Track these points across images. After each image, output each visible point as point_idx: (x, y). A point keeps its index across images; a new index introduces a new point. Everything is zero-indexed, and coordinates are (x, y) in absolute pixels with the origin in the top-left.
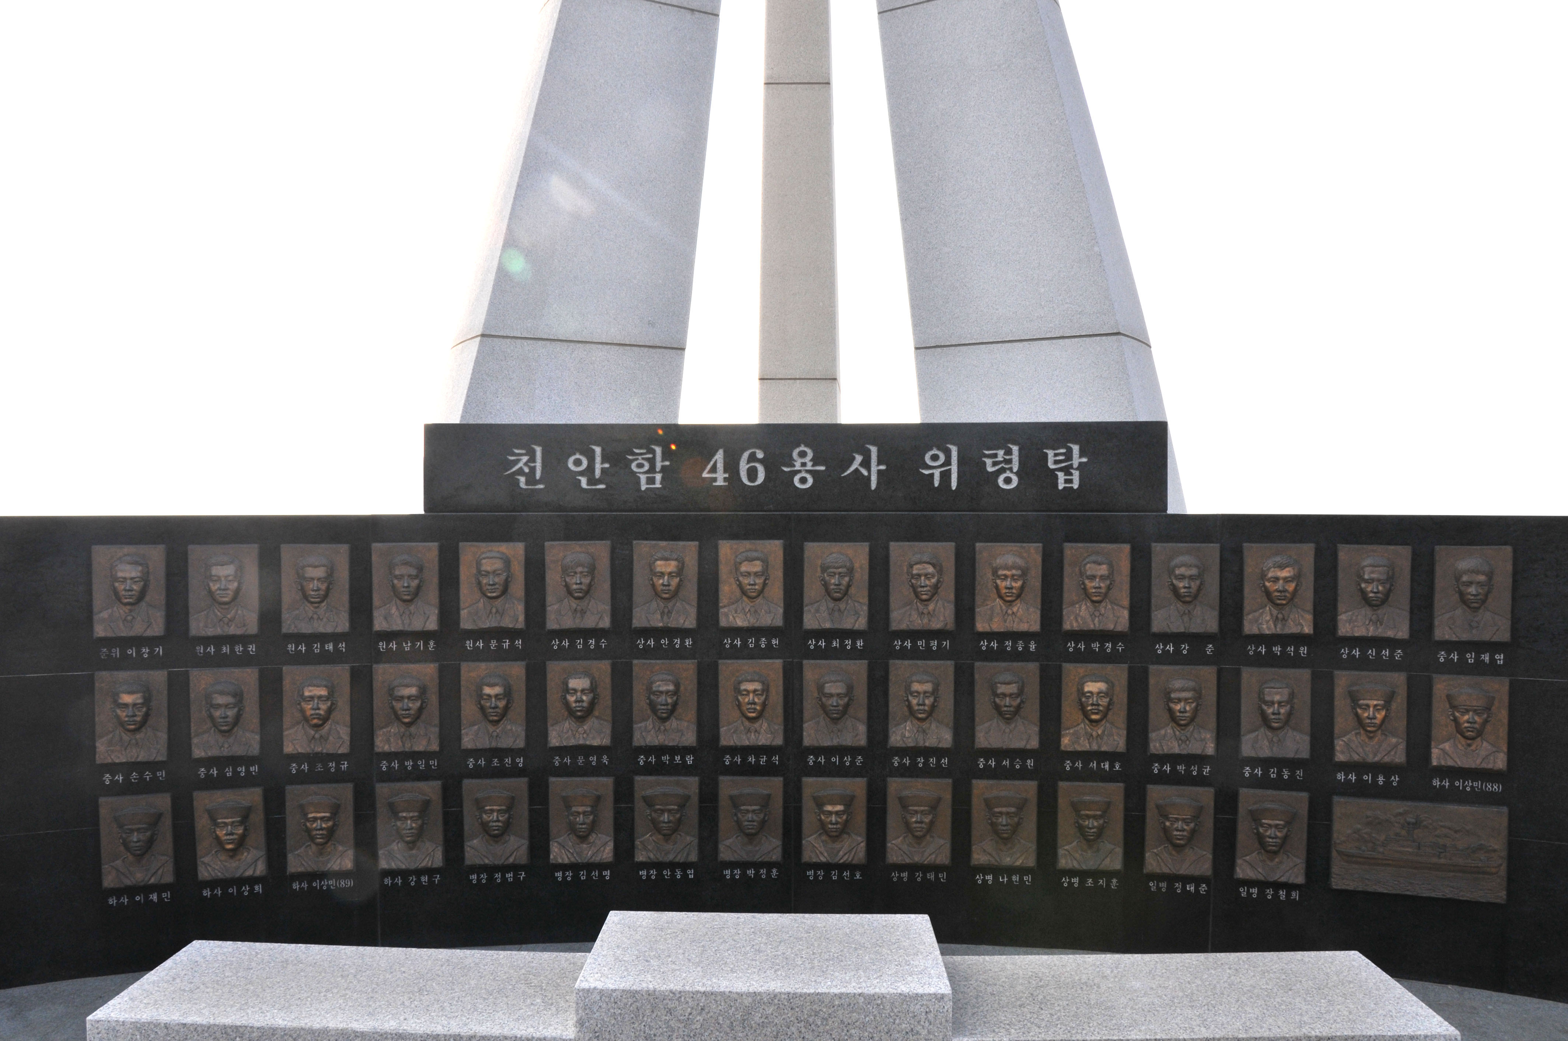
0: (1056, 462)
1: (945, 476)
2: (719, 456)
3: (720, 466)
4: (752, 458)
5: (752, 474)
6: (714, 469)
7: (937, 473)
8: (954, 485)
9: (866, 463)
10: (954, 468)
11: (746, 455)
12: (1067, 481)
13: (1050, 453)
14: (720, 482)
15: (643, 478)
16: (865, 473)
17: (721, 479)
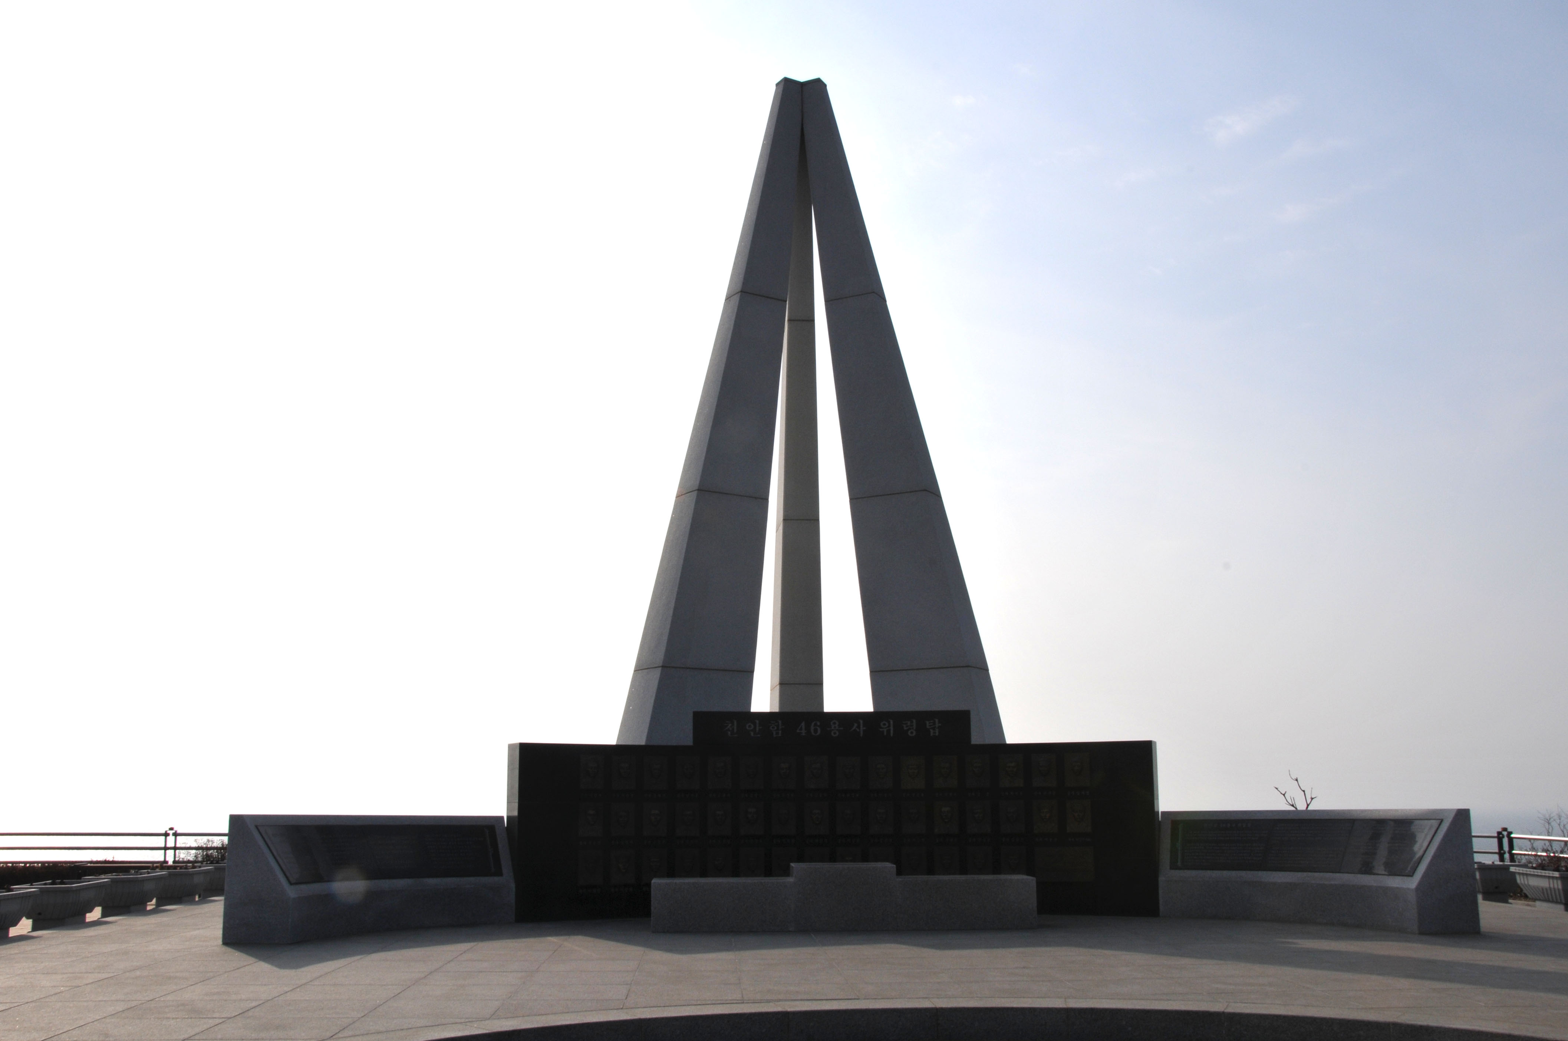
0: (930, 726)
1: (889, 731)
2: (803, 724)
3: (803, 727)
4: (815, 725)
5: (816, 731)
6: (801, 729)
7: (885, 730)
8: (892, 735)
9: (859, 727)
10: (892, 728)
11: (813, 724)
12: (934, 733)
13: (927, 722)
14: (804, 734)
15: (774, 733)
16: (858, 730)
17: (804, 732)
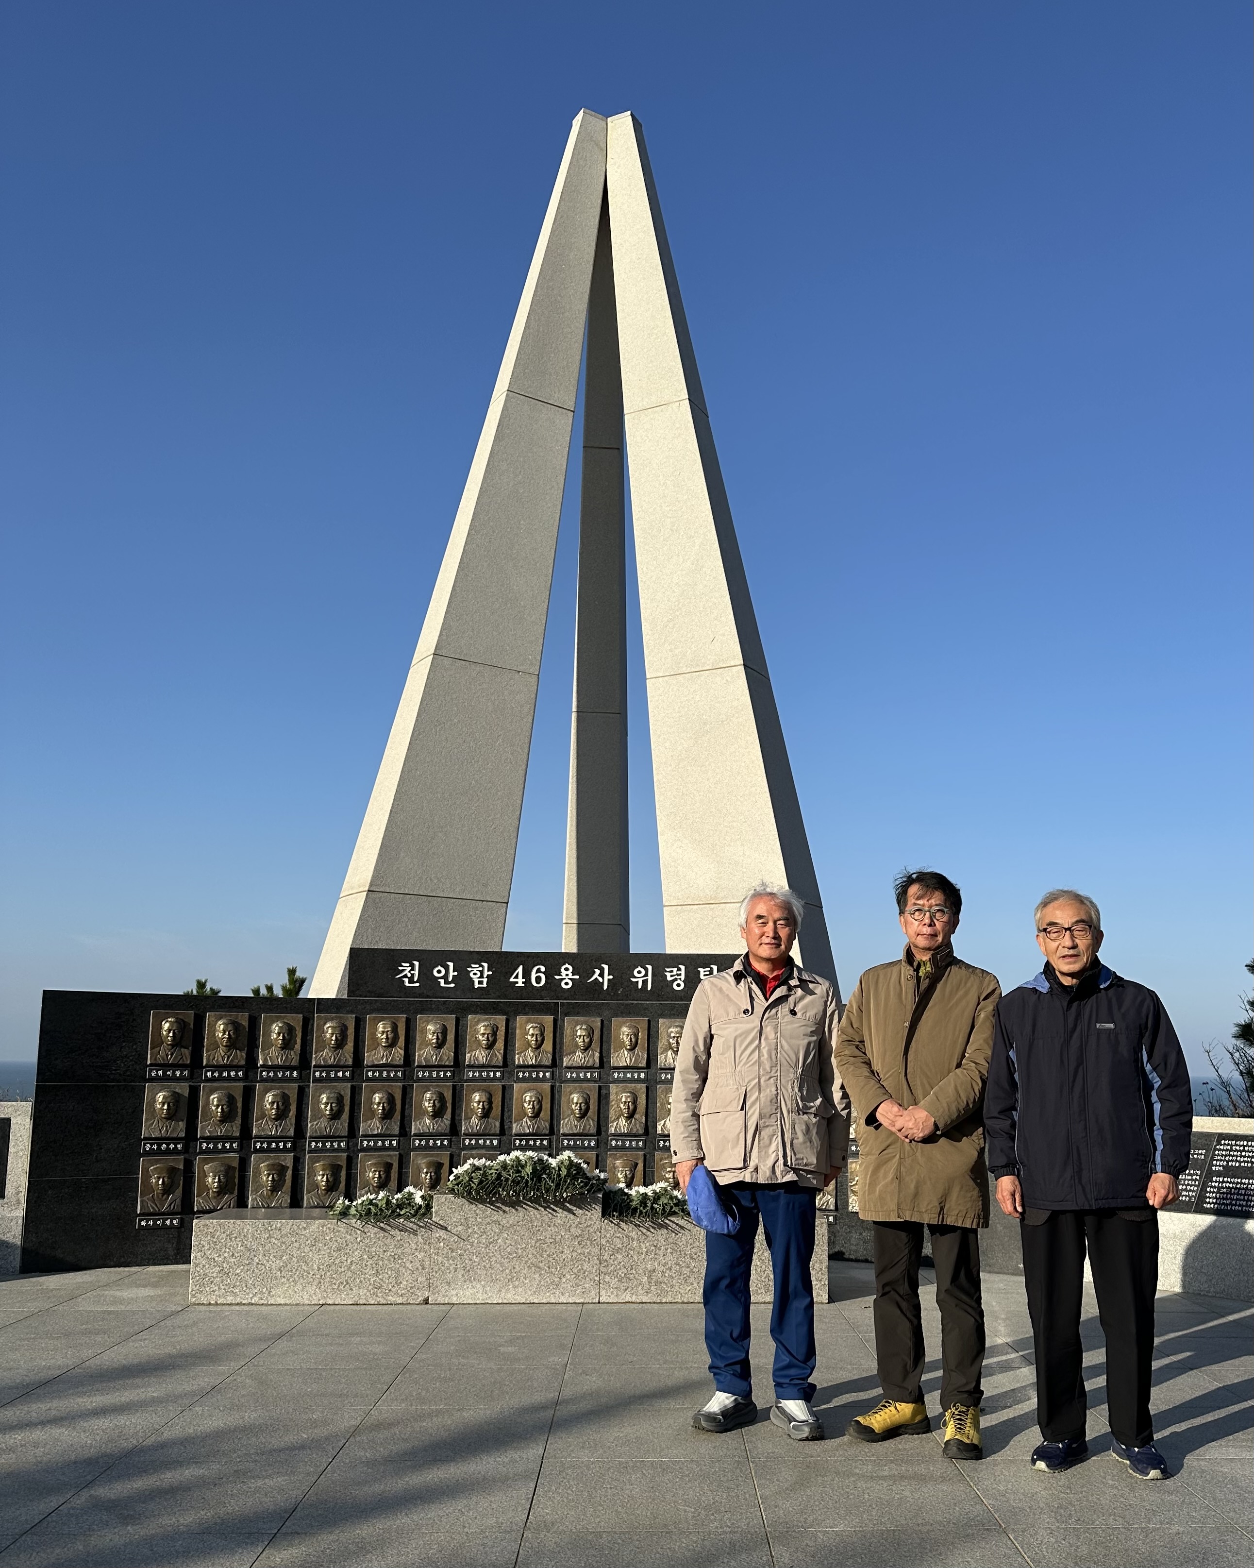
1: (645, 982)
2: (520, 970)
3: (520, 976)
4: (538, 971)
5: (538, 980)
6: (516, 977)
7: (640, 981)
8: (649, 988)
9: (601, 975)
10: (649, 978)
11: (535, 969)
13: (701, 970)
15: (476, 981)
16: (600, 979)
17: (520, 982)
